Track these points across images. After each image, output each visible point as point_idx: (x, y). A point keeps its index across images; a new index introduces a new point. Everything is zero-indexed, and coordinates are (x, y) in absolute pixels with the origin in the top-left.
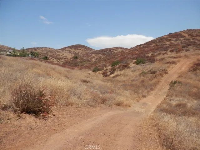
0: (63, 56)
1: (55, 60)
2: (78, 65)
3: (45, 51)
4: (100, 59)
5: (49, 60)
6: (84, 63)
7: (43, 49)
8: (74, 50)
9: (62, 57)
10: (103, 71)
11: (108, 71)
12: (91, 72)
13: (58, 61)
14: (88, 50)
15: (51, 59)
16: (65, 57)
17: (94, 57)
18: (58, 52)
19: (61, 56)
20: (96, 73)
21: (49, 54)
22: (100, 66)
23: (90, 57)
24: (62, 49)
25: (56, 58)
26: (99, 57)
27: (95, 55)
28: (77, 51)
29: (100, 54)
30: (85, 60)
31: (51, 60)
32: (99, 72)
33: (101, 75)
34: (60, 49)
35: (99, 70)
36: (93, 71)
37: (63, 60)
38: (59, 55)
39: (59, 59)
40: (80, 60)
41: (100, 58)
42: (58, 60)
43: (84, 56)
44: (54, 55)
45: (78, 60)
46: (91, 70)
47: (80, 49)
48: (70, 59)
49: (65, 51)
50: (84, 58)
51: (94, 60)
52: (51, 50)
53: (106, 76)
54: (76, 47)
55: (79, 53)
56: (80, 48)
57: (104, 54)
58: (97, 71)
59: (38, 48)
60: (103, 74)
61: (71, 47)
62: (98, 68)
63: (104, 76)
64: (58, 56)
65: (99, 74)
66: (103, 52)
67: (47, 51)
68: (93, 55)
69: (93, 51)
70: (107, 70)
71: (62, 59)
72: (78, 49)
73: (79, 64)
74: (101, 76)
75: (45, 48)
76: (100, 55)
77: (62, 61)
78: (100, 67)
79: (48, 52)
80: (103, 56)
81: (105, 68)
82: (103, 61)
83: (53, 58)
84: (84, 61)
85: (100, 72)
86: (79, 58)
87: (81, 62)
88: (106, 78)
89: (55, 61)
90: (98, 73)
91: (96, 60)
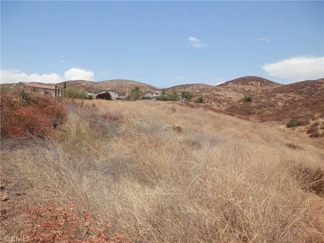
0: (226, 96)
1: (213, 104)
2: (254, 113)
3: (197, 89)
4: (294, 101)
5: (205, 104)
6: (265, 109)
7: (195, 87)
8: (240, 86)
9: (223, 98)
10: (308, 126)
11: (319, 127)
12: (283, 127)
13: (218, 106)
14: (266, 85)
15: (208, 102)
16: (228, 99)
17: (281, 99)
18: (217, 90)
19: (221, 97)
20: (294, 129)
21: (204, 94)
22: (302, 117)
23: (273, 99)
24: (222, 85)
25: (215, 101)
26: (290, 98)
27: (281, 95)
28: (247, 88)
29: (292, 92)
30: (264, 103)
31: (208, 104)
32: (300, 127)
33: (305, 133)
34: (219, 86)
35: (299, 124)
36: (288, 126)
37: (225, 103)
38: (218, 95)
39: (219, 102)
40: (255, 104)
41: (293, 99)
42: (219, 104)
43: (261, 98)
44: (212, 96)
45: (253, 104)
46: (283, 124)
47: (252, 84)
48: (239, 102)
49: (227, 88)
50: (263, 101)
51: (280, 104)
52: (205, 88)
53: (317, 136)
54: (244, 81)
55: (250, 90)
56: (253, 82)
57: (300, 93)
58: (296, 126)
59: (188, 86)
60: (309, 132)
61: (236, 81)
62: (298, 120)
63: (311, 137)
64: (218, 97)
65: (301, 131)
66: (298, 87)
67: (200, 89)
68: (278, 95)
69: (277, 86)
70: (317, 124)
71: (224, 101)
72: (249, 85)
73: (254, 110)
74: (305, 135)
75: (198, 84)
76: (292, 95)
77: (224, 105)
78: (301, 119)
79: (202, 90)
80: (298, 97)
81: (312, 122)
82: (301, 106)
83: (211, 100)
84: (263, 105)
85: (303, 128)
86: (254, 101)
87: (259, 108)
88: (315, 140)
89: (215, 105)
90: (297, 129)
91: (285, 103)
